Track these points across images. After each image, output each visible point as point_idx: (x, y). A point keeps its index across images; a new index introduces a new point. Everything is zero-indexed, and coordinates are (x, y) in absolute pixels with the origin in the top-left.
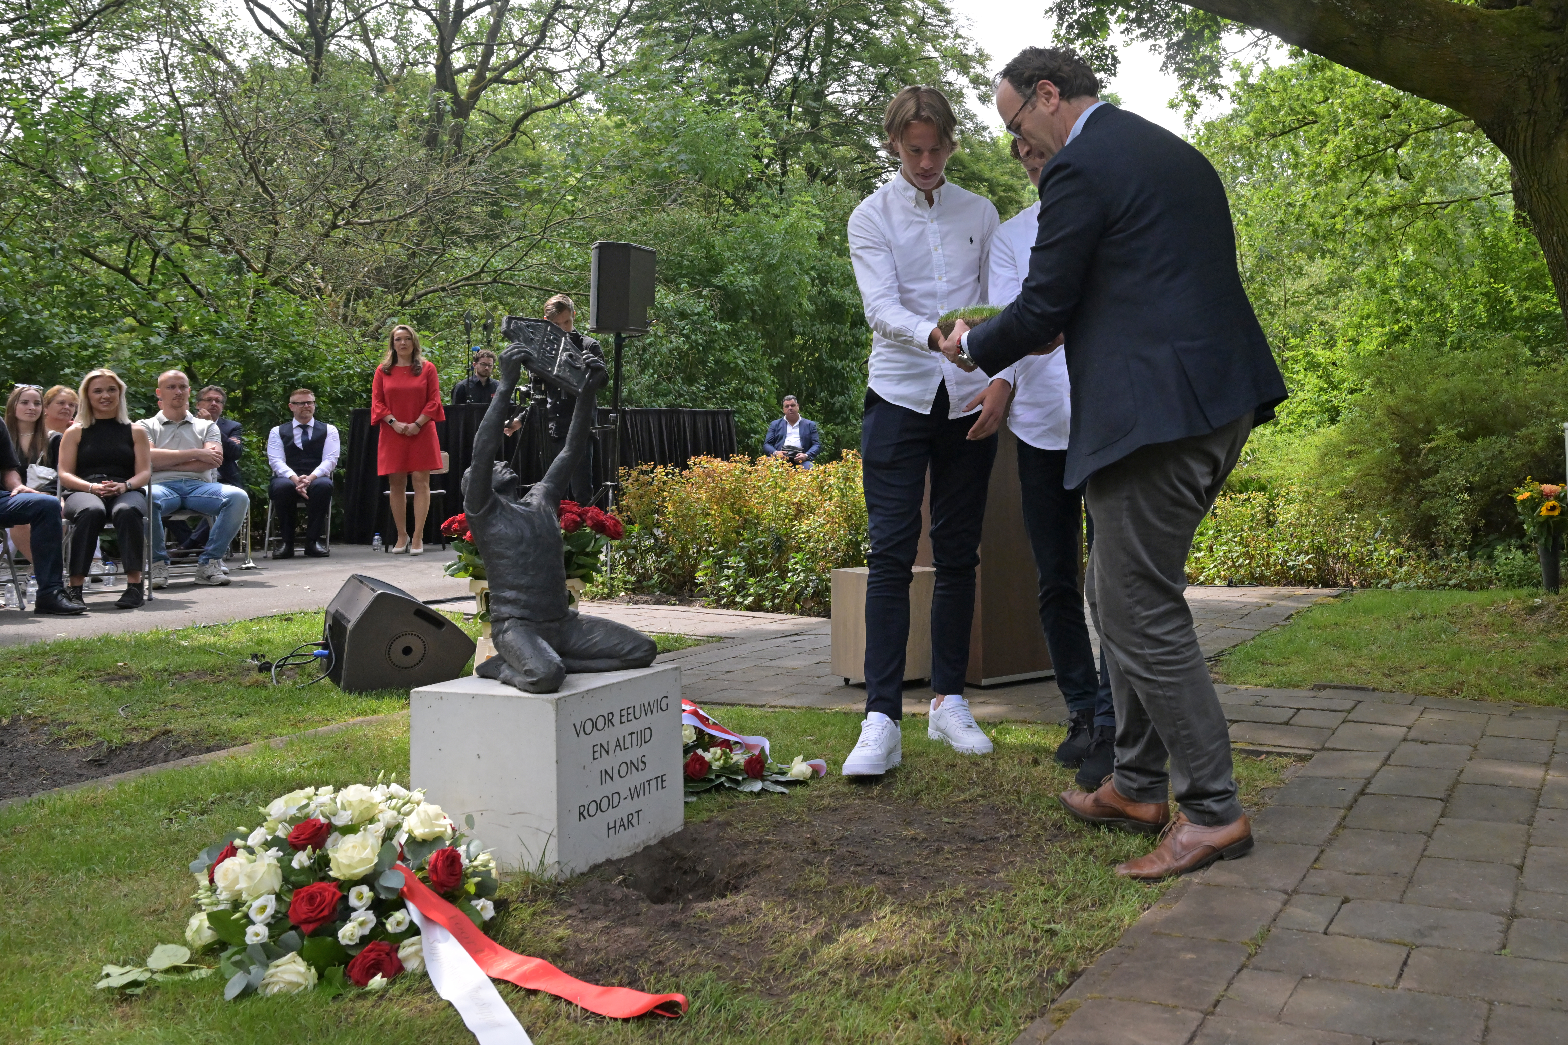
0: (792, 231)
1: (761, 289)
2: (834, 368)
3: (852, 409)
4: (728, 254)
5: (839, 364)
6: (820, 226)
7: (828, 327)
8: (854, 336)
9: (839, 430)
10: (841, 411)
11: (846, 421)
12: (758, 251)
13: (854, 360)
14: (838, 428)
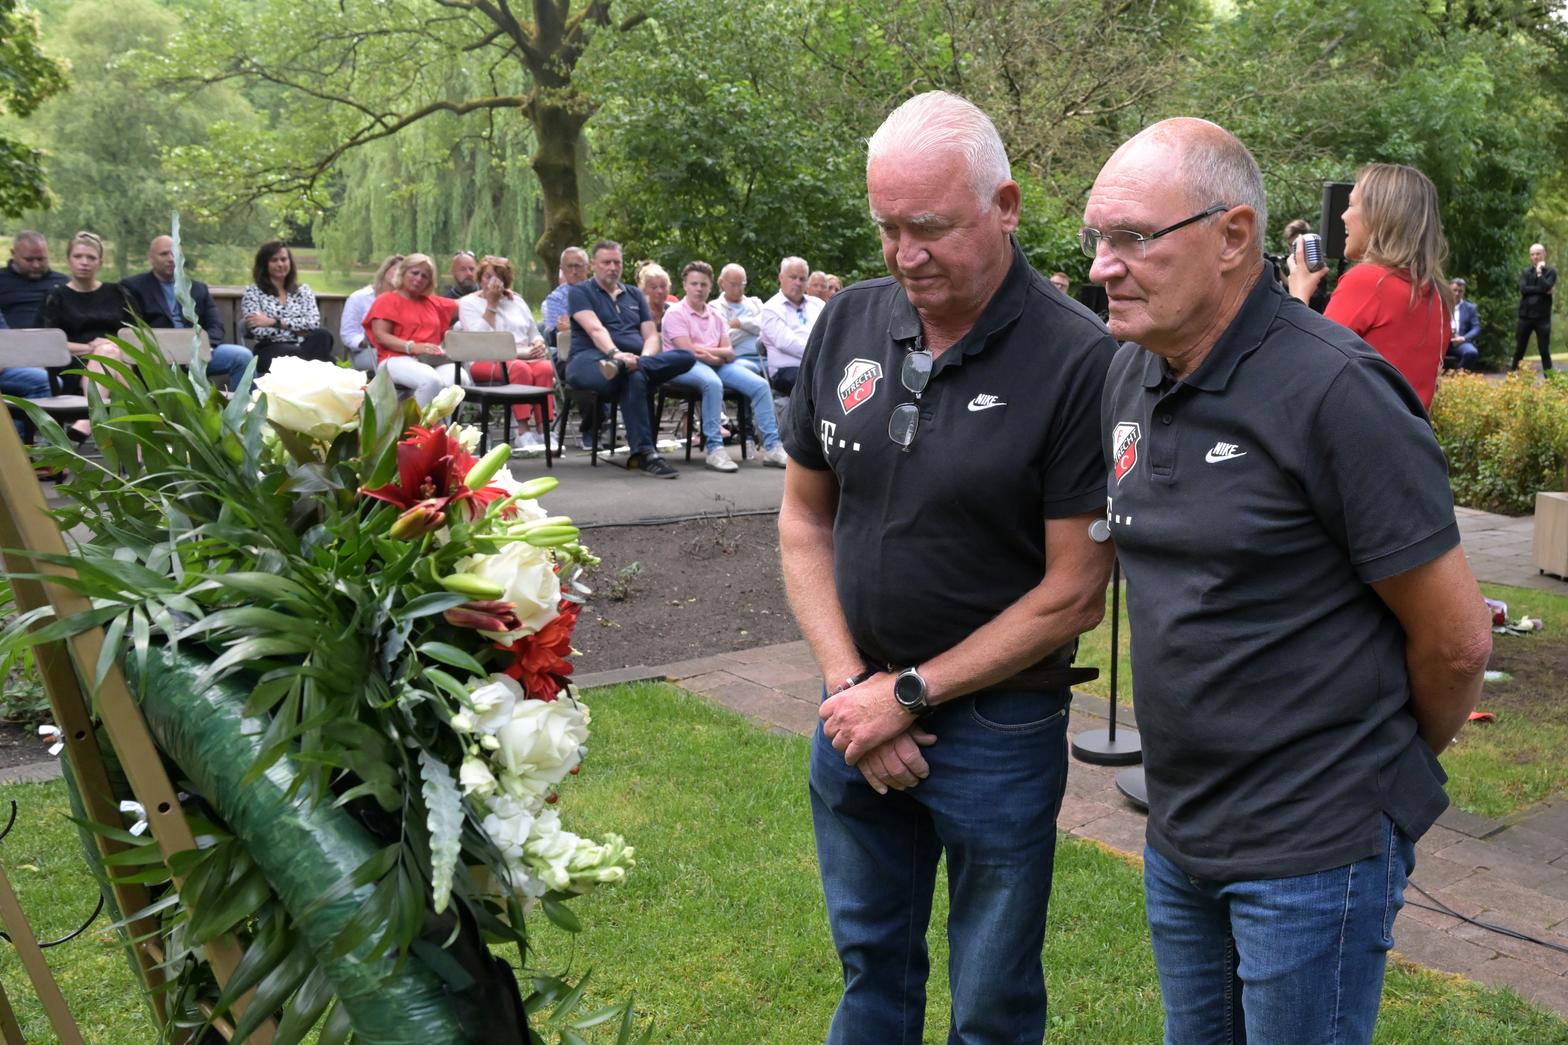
0: (1461, 96)
1: (1425, 157)
2: (1490, 237)
3: (1508, 281)
4: (1393, 120)
5: (1496, 232)
6: (1489, 87)
7: (1489, 194)
8: (1514, 202)
9: (1493, 304)
10: (1496, 283)
11: (1500, 295)
12: (1422, 114)
13: (1513, 229)
14: (1492, 301)
